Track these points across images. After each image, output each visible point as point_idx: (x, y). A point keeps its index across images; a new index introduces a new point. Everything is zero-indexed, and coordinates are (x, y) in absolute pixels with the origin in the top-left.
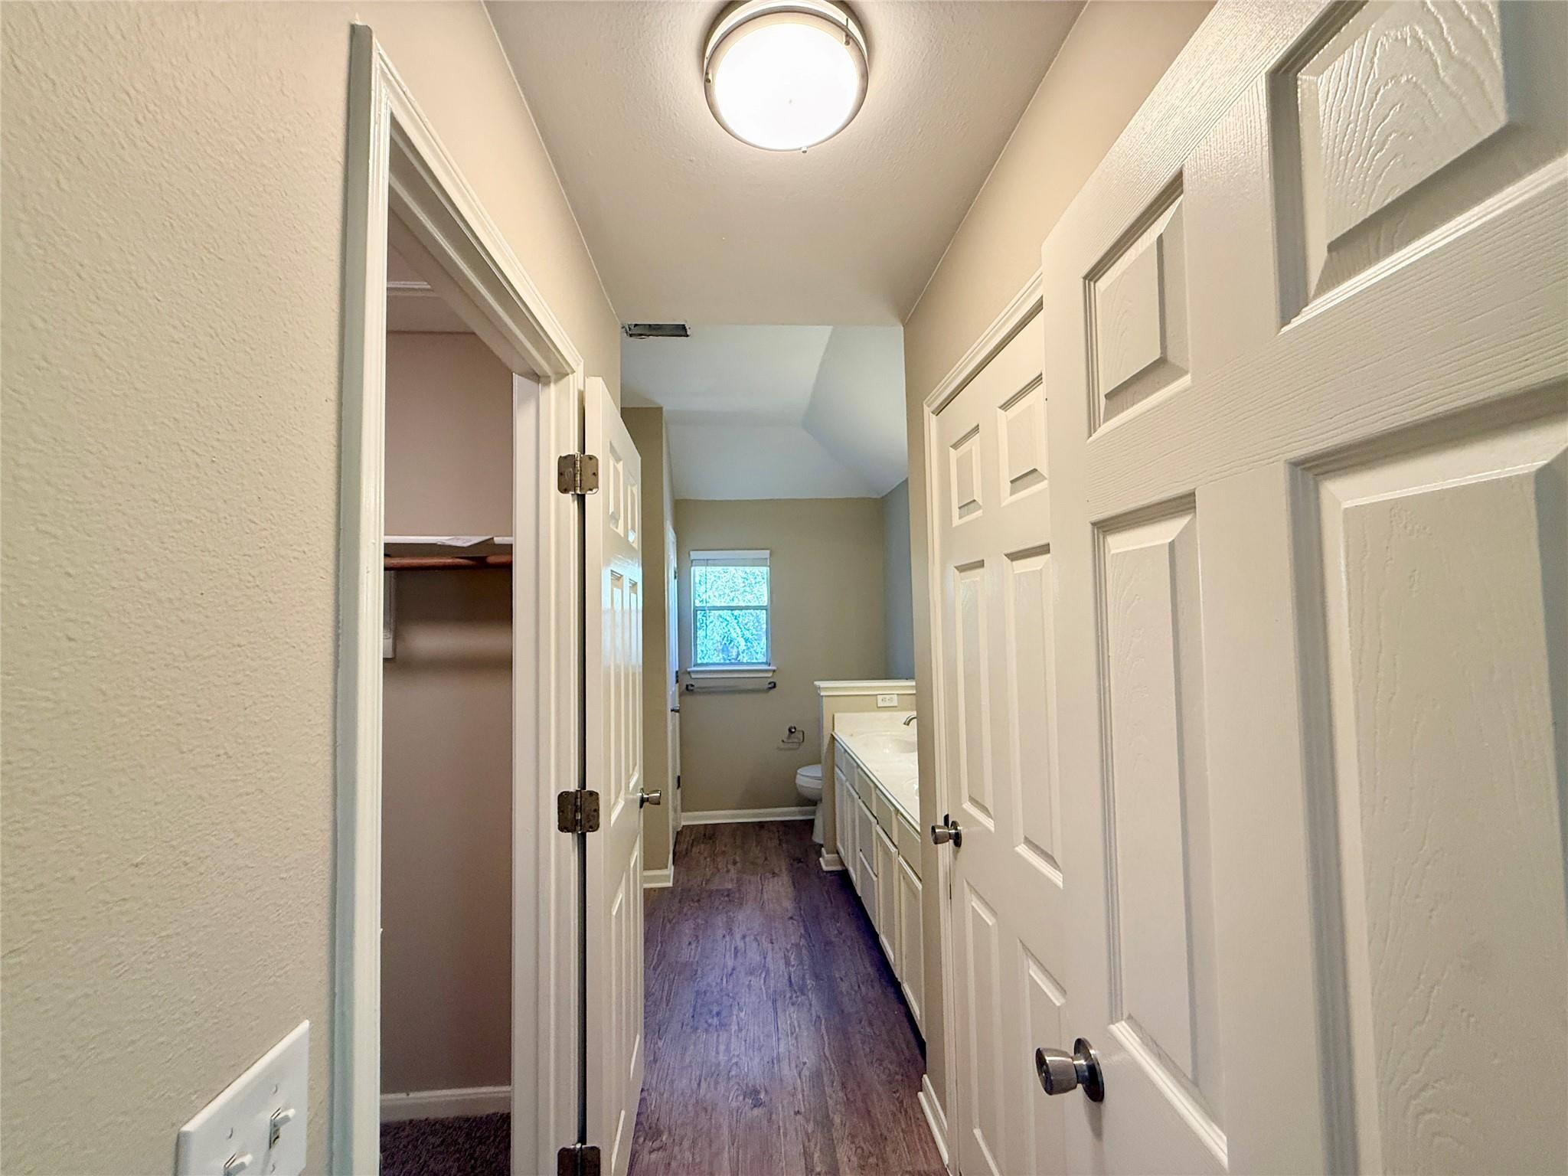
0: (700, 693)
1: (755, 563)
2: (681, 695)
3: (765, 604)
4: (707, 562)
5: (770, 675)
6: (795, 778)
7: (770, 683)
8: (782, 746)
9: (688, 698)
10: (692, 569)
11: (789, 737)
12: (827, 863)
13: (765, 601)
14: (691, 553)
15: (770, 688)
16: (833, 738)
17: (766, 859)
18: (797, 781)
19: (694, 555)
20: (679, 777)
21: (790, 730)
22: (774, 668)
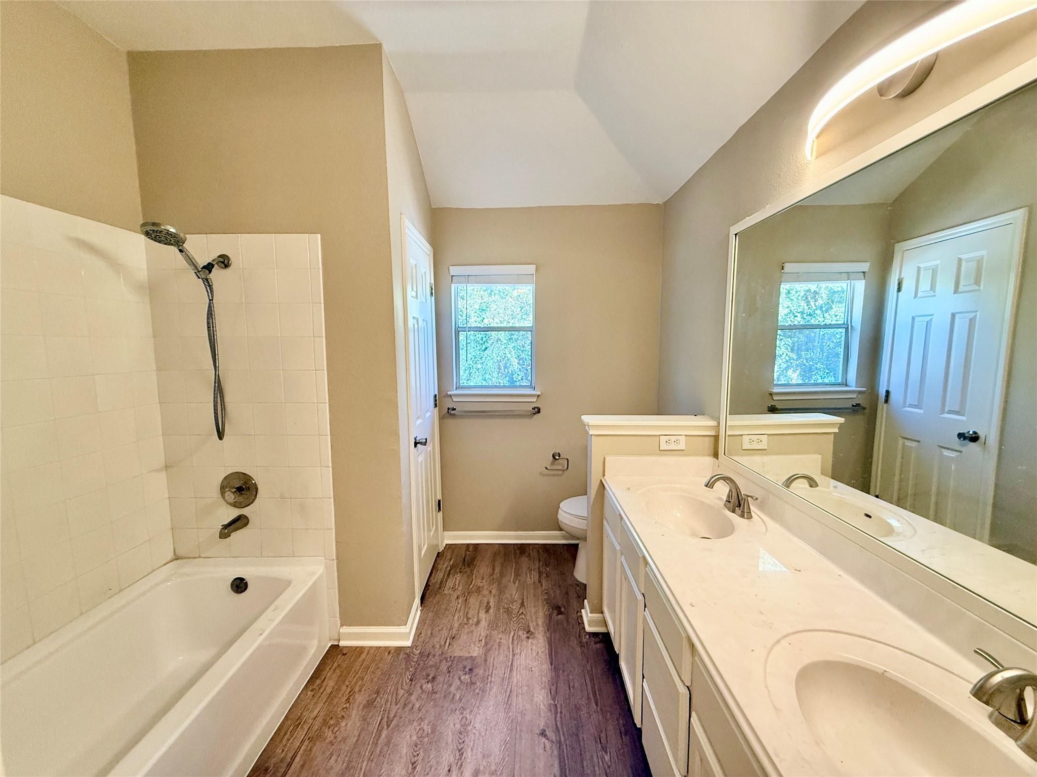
0: (462, 417)
1: (519, 280)
2: (442, 418)
3: (531, 325)
4: (467, 279)
5: (534, 400)
6: (558, 510)
7: (534, 409)
8: (547, 472)
9: (450, 422)
10: (453, 286)
11: (552, 464)
12: (589, 620)
13: (529, 322)
14: (451, 268)
15: (535, 414)
16: (602, 486)
17: (522, 604)
18: (559, 517)
19: (454, 270)
20: (439, 501)
21: (554, 456)
22: (539, 393)
